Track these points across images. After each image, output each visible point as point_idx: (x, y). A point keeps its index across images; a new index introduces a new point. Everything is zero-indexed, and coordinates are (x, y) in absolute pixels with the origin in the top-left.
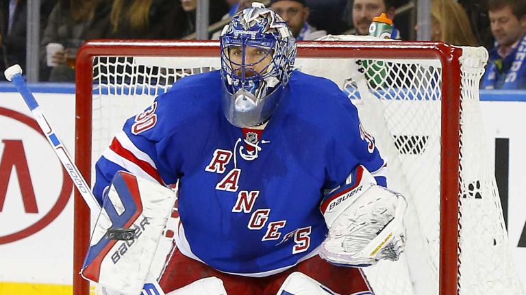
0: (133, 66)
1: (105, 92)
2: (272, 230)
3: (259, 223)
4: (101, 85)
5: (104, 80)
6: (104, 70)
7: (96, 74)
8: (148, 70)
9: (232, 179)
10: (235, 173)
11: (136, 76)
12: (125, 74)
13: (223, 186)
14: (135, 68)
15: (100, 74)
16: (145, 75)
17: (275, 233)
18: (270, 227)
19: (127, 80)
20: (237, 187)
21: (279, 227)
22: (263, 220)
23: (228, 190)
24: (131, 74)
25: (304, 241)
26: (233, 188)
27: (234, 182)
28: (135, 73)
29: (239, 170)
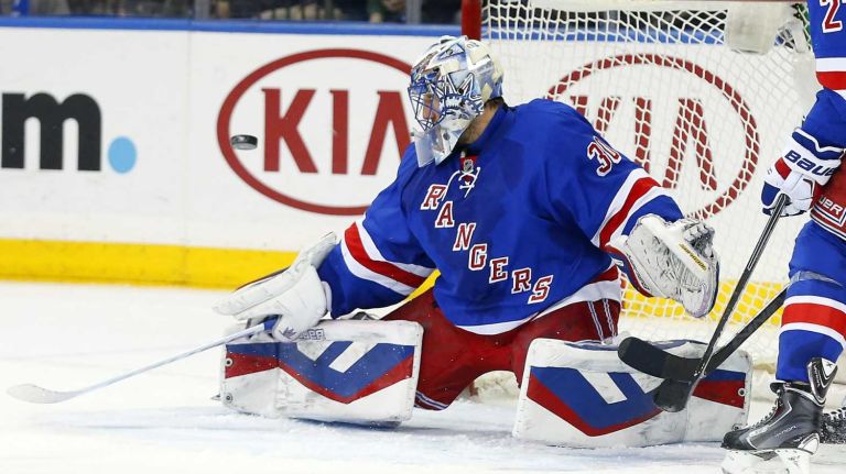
0: (527, 9)
1: (495, 36)
2: (496, 269)
3: (479, 263)
4: (490, 30)
5: (494, 24)
6: (494, 12)
7: (486, 17)
8: (546, 14)
9: (446, 214)
10: (448, 206)
11: (532, 21)
12: (518, 18)
13: (440, 223)
14: (530, 12)
15: (490, 17)
16: (542, 19)
17: (501, 273)
18: (492, 265)
19: (521, 25)
20: (453, 221)
21: (502, 264)
22: (482, 258)
23: (447, 226)
24: (525, 18)
25: (542, 292)
26: (450, 223)
27: (448, 217)
28: (530, 17)
29: (451, 202)
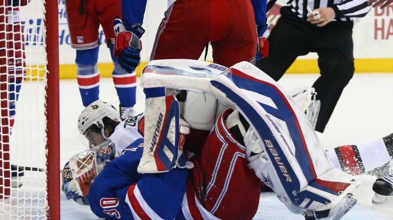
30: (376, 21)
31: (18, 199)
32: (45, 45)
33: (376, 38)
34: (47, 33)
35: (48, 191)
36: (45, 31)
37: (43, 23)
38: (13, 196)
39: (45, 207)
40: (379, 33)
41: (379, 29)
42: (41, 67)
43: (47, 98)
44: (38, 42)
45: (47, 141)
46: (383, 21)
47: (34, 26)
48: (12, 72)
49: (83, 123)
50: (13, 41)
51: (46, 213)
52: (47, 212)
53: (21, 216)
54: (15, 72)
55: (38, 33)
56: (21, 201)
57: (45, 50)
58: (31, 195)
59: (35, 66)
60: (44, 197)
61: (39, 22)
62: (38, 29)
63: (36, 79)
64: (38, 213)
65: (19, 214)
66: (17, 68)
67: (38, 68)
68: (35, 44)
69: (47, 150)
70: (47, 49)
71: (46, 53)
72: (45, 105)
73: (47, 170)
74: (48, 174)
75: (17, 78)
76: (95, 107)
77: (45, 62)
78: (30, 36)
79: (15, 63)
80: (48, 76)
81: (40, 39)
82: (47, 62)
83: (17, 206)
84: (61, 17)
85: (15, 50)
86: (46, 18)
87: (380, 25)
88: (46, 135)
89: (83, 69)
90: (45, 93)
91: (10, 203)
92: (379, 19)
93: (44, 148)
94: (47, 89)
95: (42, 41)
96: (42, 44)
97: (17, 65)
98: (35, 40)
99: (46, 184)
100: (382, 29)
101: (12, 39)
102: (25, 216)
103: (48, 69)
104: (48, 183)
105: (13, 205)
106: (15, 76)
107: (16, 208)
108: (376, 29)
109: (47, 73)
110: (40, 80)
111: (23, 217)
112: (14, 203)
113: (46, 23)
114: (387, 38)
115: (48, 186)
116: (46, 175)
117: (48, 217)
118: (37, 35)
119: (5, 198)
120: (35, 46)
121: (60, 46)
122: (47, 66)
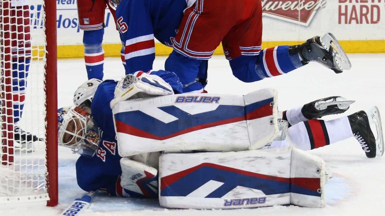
30: (340, 7)
31: (21, 165)
32: (44, 28)
33: (340, 22)
34: (46, 17)
35: (47, 158)
36: (45, 15)
37: (42, 9)
38: (16, 163)
39: (44, 173)
40: (343, 18)
41: (343, 14)
42: (41, 47)
43: (46, 76)
44: (39, 26)
45: (47, 114)
46: (346, 7)
47: (35, 11)
48: (16, 53)
49: (78, 98)
50: (16, 24)
51: (45, 178)
52: (47, 177)
53: (23, 180)
54: (18, 53)
55: (38, 17)
56: (24, 167)
57: (44, 33)
58: (33, 162)
59: (36, 47)
60: (43, 164)
61: (39, 8)
62: (39, 14)
63: (36, 59)
64: (39, 178)
65: (22, 179)
66: (20, 48)
67: (38, 49)
68: (35, 28)
69: (46, 122)
70: (47, 32)
71: (45, 36)
72: (44, 82)
73: (46, 140)
74: (47, 144)
75: (19, 58)
76: (90, 84)
77: (45, 44)
78: (31, 20)
79: (18, 44)
80: (47, 56)
81: (40, 23)
82: (46, 44)
83: (20, 172)
84: (59, 3)
85: (18, 33)
86: (45, 4)
87: (343, 11)
88: (45, 108)
89: (89, 48)
90: (44, 71)
91: (14, 169)
92: (343, 5)
93: (44, 120)
94: (47, 68)
95: (42, 25)
96: (41, 28)
97: (19, 46)
98: (35, 24)
99: (45, 153)
100: (346, 14)
101: (15, 23)
102: (27, 181)
103: (47, 50)
104: (47, 151)
105: (16, 171)
106: (18, 56)
107: (19, 174)
108: (340, 14)
109: (46, 54)
110: (40, 59)
111: (25, 182)
112: (17, 169)
113: (46, 9)
114: (350, 23)
115: (47, 155)
116: (45, 144)
117: (47, 181)
118: (37, 19)
119: (10, 164)
120: (35, 29)
121: (58, 29)
122: (46, 47)
